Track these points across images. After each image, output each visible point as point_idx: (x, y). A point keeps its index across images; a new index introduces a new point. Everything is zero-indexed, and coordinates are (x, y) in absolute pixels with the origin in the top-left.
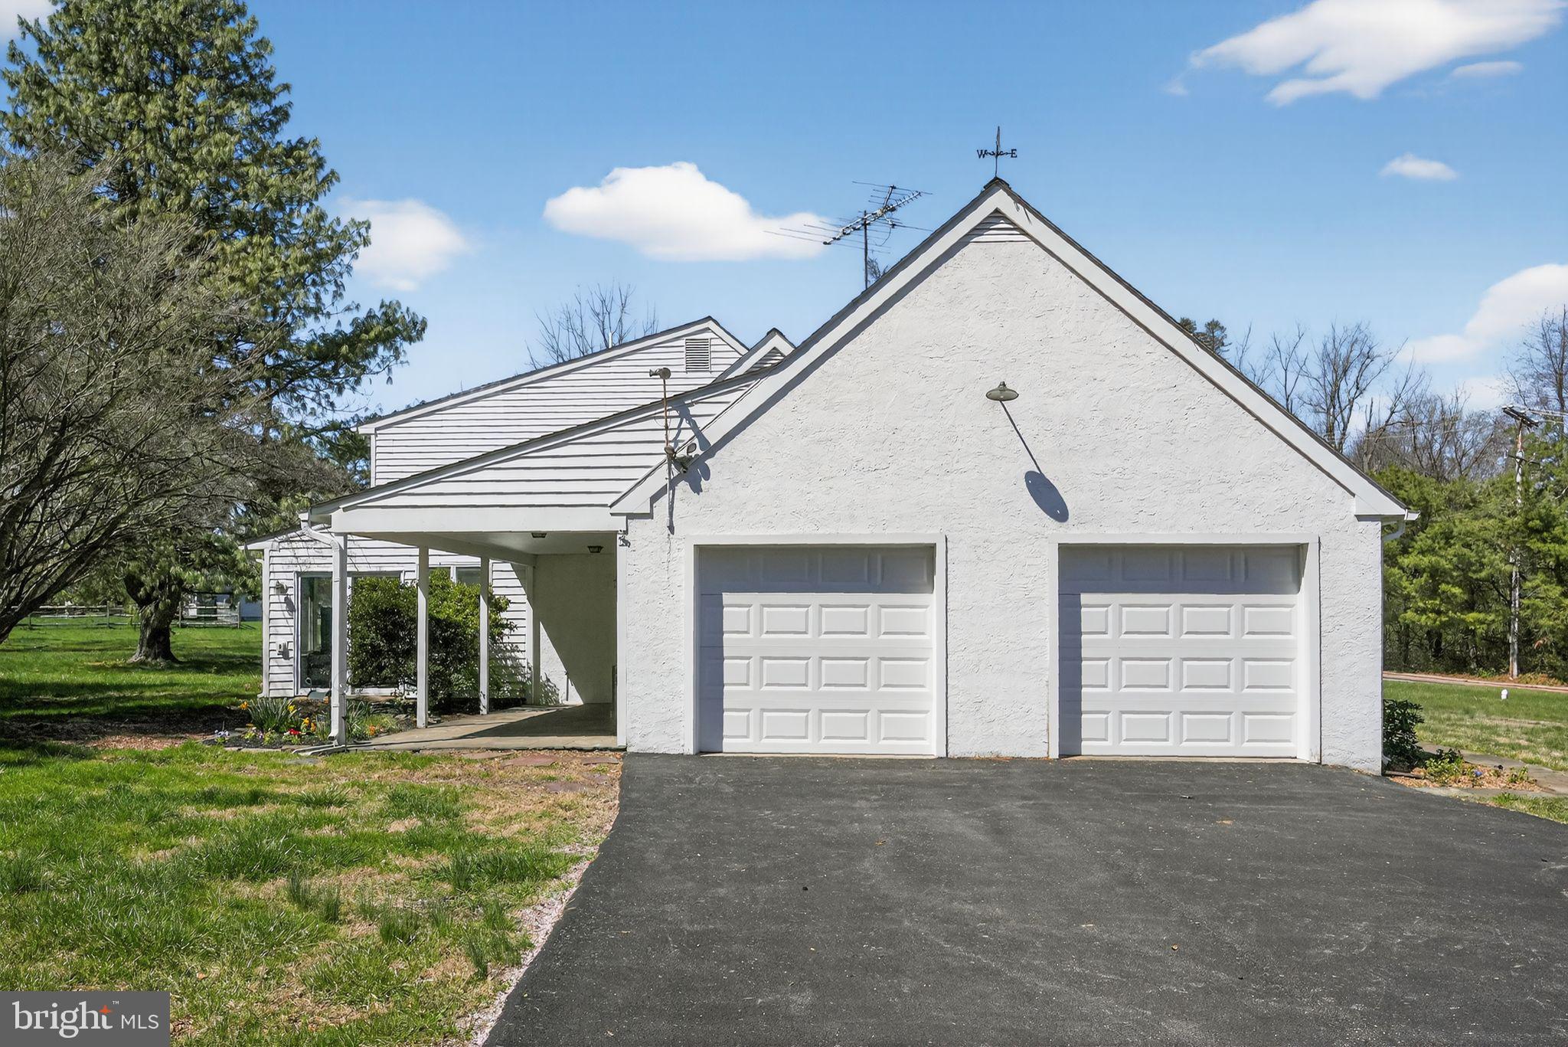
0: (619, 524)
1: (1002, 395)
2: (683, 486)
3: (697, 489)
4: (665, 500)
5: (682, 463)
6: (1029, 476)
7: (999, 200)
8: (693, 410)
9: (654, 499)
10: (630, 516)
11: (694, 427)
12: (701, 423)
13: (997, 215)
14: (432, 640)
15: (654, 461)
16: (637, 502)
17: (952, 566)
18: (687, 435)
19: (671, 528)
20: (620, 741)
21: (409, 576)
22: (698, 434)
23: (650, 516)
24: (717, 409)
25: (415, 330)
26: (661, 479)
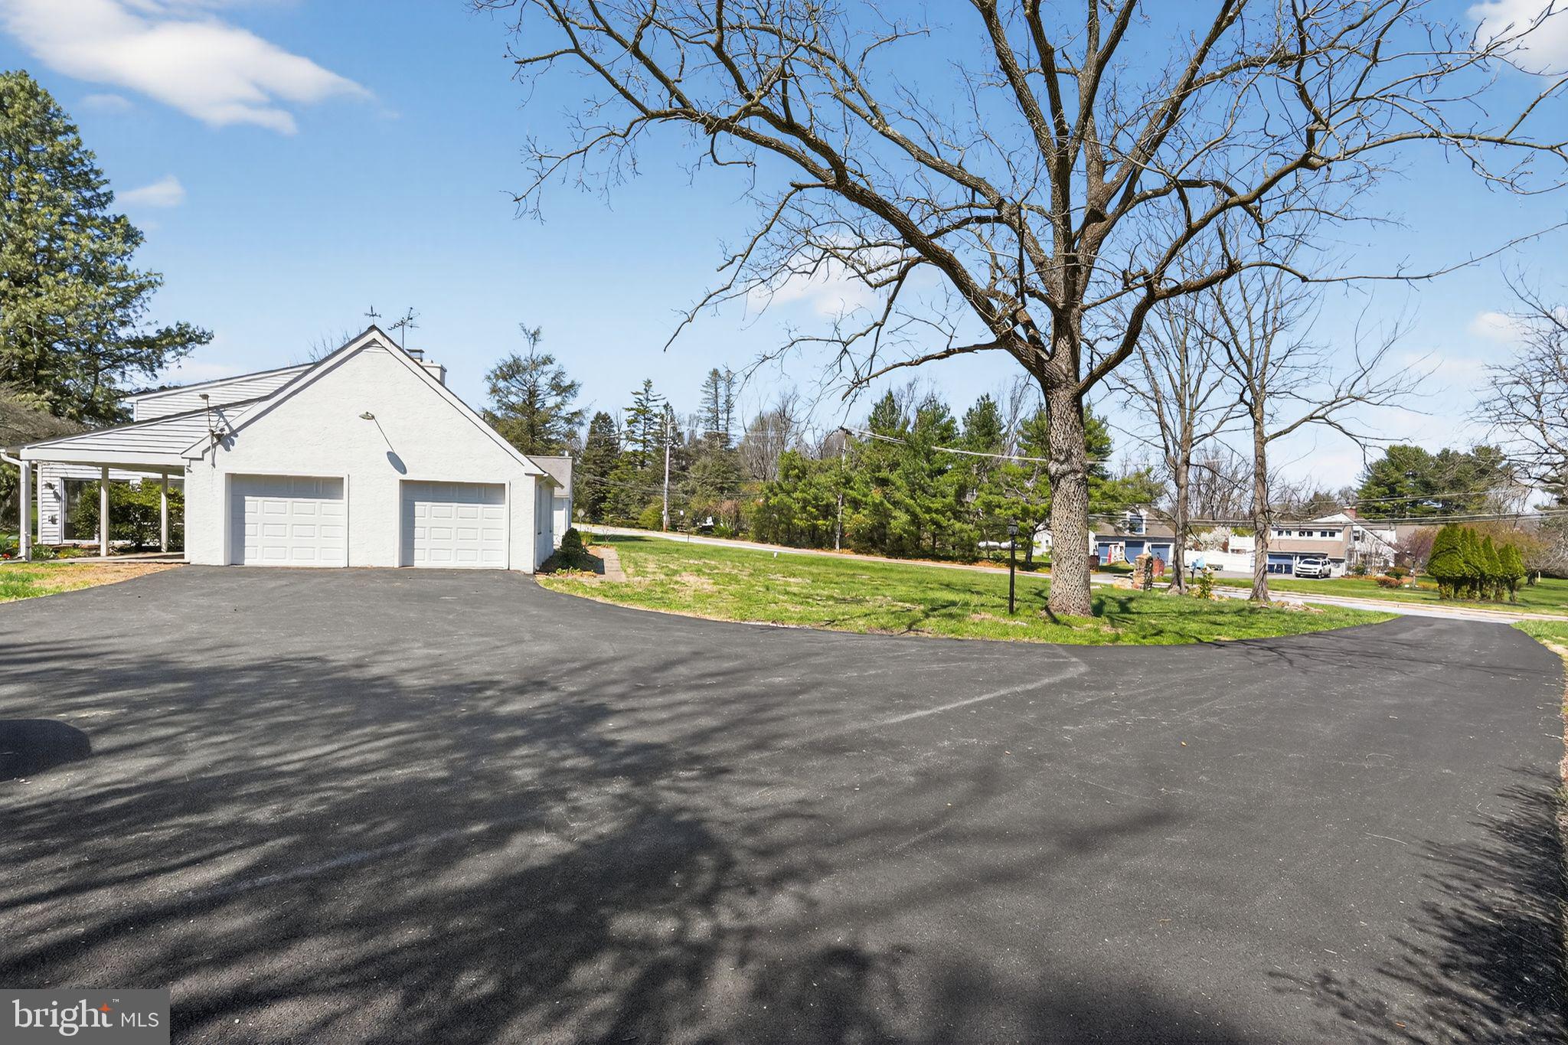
0: (186, 462)
1: (367, 416)
2: (220, 447)
3: (228, 449)
4: (209, 453)
5: (219, 437)
6: (389, 453)
7: (375, 335)
8: (224, 413)
9: (204, 452)
10: (191, 459)
11: (225, 421)
12: (228, 419)
13: (374, 341)
14: (112, 511)
15: (204, 435)
16: (196, 452)
17: (353, 489)
18: (222, 424)
19: (214, 465)
20: (186, 560)
21: (135, 482)
22: (227, 424)
23: (202, 459)
24: (236, 414)
25: (202, 338)
26: (208, 443)
